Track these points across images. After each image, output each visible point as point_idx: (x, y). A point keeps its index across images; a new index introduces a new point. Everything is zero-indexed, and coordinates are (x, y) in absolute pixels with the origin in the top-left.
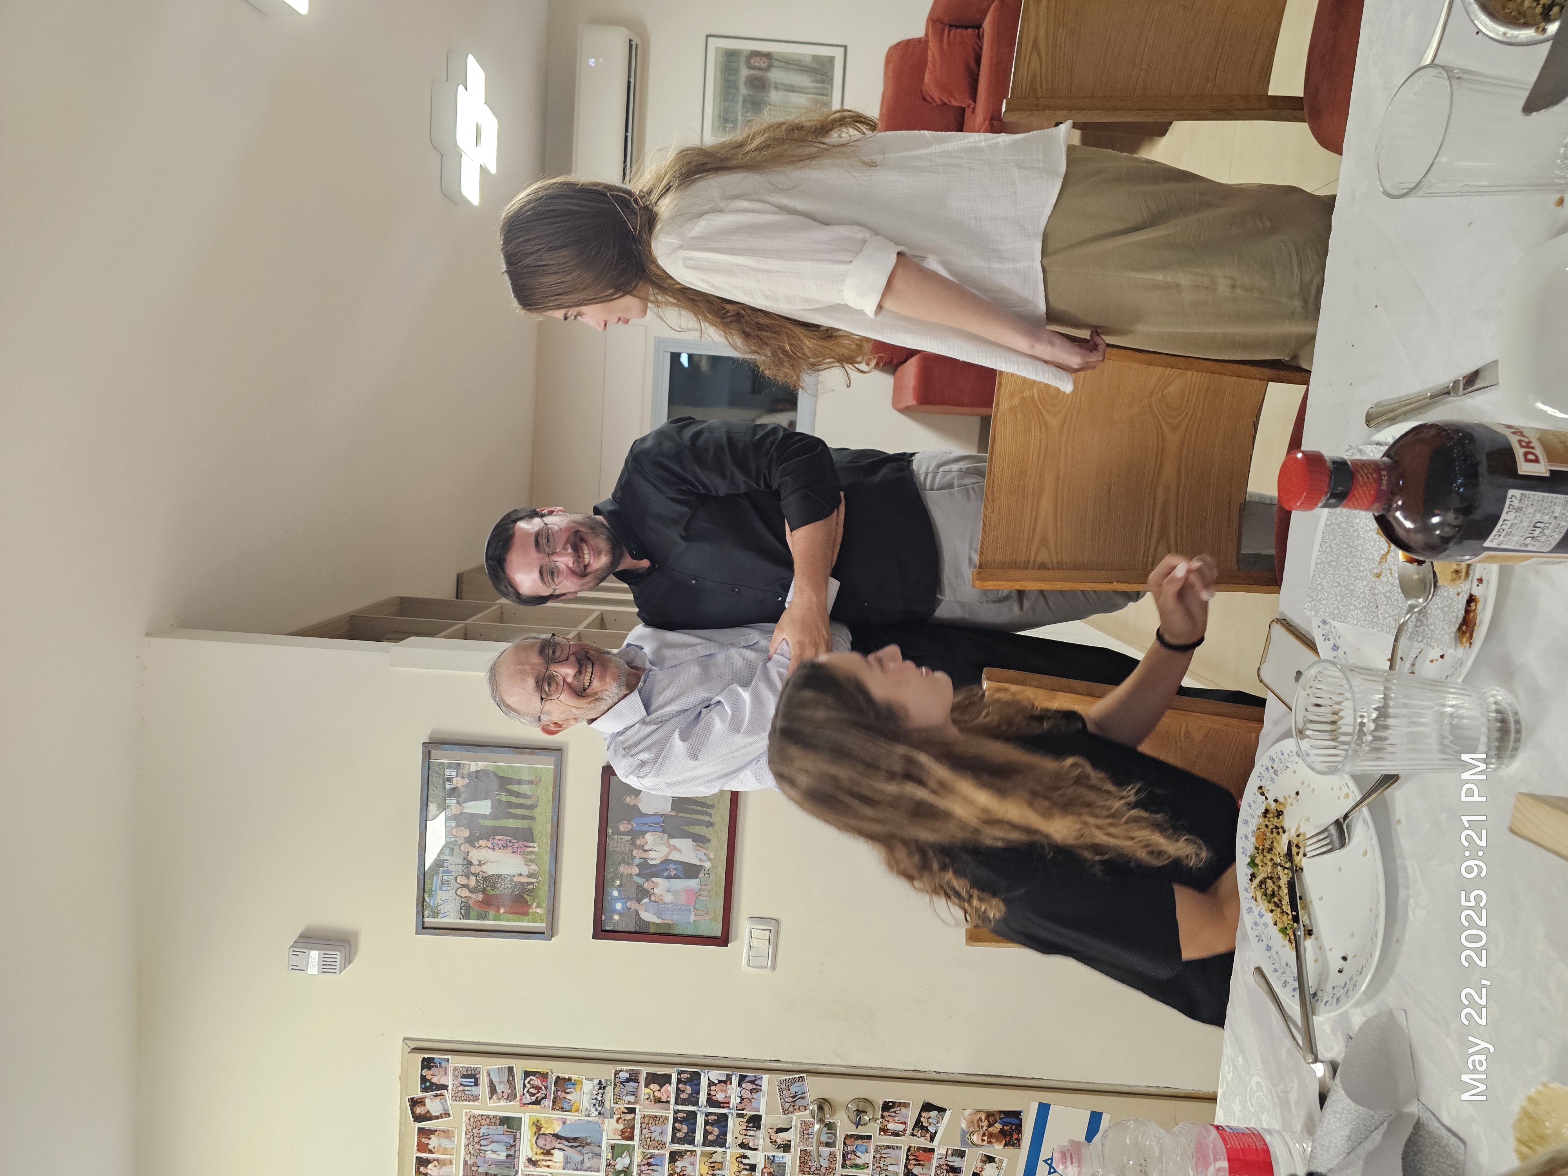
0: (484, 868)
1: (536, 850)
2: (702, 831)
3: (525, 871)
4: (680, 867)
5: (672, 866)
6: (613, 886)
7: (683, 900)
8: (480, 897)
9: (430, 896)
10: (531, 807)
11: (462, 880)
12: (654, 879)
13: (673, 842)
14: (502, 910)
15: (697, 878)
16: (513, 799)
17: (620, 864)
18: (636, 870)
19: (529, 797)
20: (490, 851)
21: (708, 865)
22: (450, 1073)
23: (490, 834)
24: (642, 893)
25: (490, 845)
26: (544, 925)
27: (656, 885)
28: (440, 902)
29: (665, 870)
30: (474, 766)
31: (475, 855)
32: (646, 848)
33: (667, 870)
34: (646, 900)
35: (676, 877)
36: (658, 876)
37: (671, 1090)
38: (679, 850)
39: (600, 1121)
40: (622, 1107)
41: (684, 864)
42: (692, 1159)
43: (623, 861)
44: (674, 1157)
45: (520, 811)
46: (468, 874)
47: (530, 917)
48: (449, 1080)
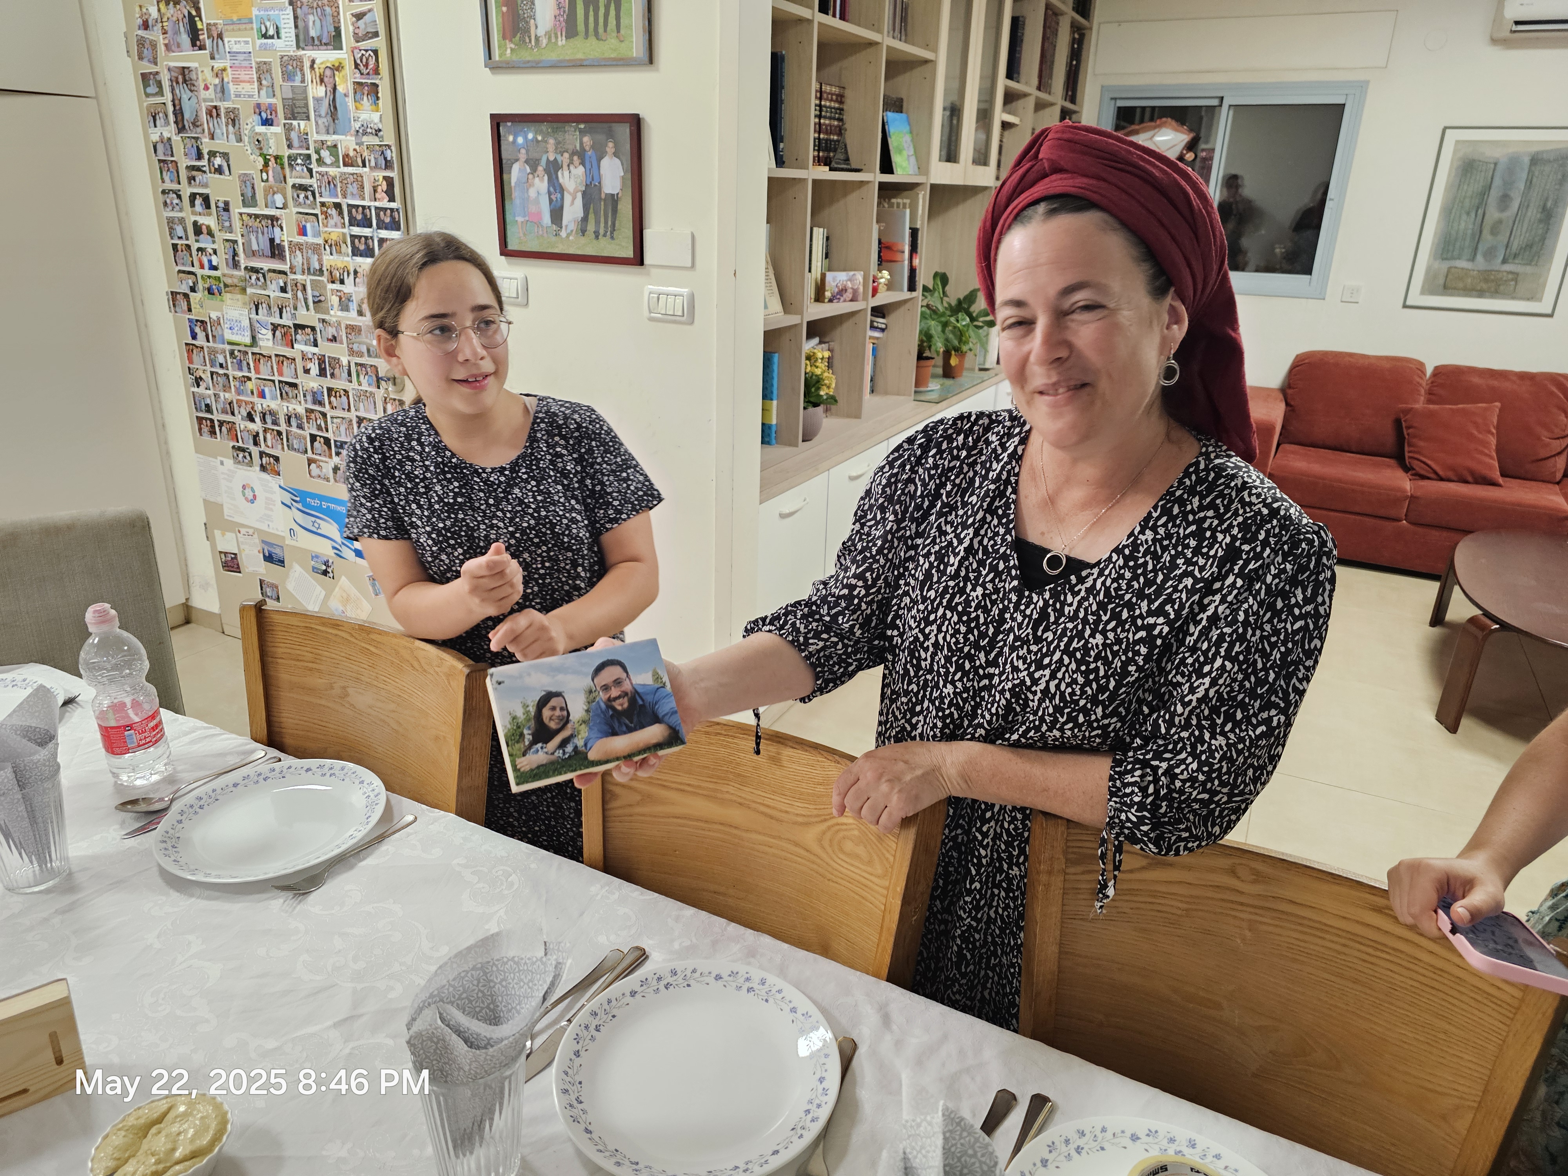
1: (560, 43)
2: (591, 227)
3: (541, 31)
4: (559, 204)
5: (559, 196)
6: (536, 133)
7: (533, 209)
10: (597, 34)
12: (546, 177)
13: (579, 195)
14: (505, 9)
15: (552, 222)
16: (602, 9)
17: (556, 139)
18: (552, 158)
19: (605, 30)
21: (563, 234)
26: (497, 58)
27: (542, 180)
29: (556, 187)
32: (572, 167)
33: (555, 190)
34: (528, 170)
35: (551, 201)
36: (549, 181)
37: (385, 203)
38: (572, 203)
39: (353, 131)
40: (365, 154)
41: (562, 207)
42: (339, 224)
43: (558, 143)
44: (338, 206)
45: (591, 19)
47: (503, 41)
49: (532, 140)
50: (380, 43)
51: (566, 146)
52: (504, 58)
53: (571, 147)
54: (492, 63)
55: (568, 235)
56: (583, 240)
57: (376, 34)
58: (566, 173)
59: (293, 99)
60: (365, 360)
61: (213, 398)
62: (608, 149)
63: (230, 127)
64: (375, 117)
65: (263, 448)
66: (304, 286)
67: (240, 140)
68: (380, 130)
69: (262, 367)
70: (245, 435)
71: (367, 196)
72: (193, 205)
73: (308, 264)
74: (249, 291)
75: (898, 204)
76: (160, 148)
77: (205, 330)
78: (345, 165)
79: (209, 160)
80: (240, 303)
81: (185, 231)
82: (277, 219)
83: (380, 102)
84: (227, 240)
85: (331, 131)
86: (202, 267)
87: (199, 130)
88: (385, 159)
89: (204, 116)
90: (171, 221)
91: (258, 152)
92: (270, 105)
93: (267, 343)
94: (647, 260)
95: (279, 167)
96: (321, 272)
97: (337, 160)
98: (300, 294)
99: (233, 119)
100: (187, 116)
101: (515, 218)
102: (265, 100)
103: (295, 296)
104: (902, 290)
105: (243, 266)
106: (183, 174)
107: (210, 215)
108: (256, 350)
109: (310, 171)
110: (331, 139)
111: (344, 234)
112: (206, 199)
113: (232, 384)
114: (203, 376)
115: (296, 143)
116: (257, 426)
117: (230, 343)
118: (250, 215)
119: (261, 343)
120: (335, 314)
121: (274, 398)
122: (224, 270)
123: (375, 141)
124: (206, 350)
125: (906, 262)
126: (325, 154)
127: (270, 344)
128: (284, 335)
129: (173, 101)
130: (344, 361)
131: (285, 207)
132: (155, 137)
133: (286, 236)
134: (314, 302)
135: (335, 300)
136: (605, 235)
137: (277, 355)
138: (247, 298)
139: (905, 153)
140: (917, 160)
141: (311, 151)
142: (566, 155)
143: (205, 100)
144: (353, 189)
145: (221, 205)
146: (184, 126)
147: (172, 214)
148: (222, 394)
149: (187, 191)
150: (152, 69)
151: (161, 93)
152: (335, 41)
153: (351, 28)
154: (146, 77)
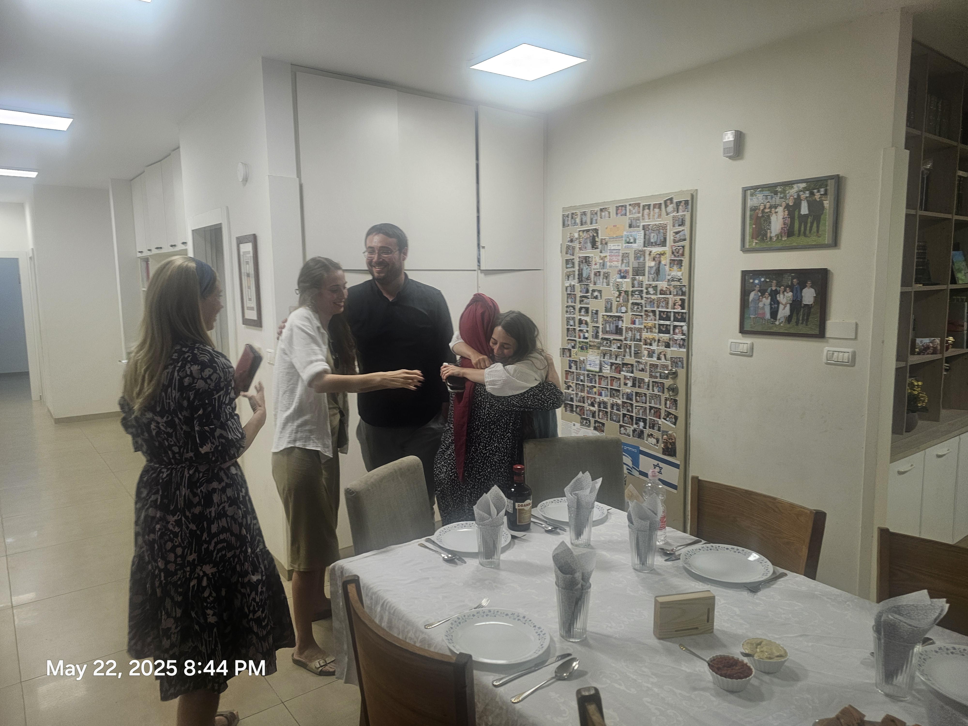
0: (774, 215)
1: (783, 239)
2: (794, 320)
3: (773, 234)
4: (776, 309)
5: (776, 306)
6: (766, 278)
7: (760, 312)
8: (760, 215)
9: (760, 191)
10: (805, 235)
11: (768, 205)
12: (770, 298)
14: (754, 226)
15: (771, 318)
16: (809, 225)
17: (777, 281)
18: (774, 288)
19: (810, 233)
20: (782, 217)
21: (777, 323)
22: (683, 213)
23: (791, 215)
24: (763, 292)
25: (785, 216)
26: (748, 247)
27: (767, 299)
28: (757, 196)
30: (826, 204)
31: (780, 209)
32: (785, 293)
33: (774, 303)
34: (760, 294)
35: (771, 308)
36: (771, 300)
37: (679, 310)
38: (784, 309)
39: (666, 280)
40: (672, 289)
41: (777, 311)
42: (653, 319)
44: (654, 312)
45: (802, 229)
46: (770, 208)
47: (751, 240)
48: (681, 213)
49: (763, 282)
50: (686, 243)
52: (751, 247)
53: (786, 284)
54: (744, 249)
55: (780, 324)
56: (788, 326)
57: (685, 240)
58: (782, 296)
59: (638, 267)
60: (658, 380)
61: (575, 395)
62: (807, 284)
63: (605, 280)
64: (679, 274)
65: (597, 419)
66: (630, 346)
67: (608, 284)
68: (681, 279)
69: (602, 382)
70: (589, 412)
71: (670, 307)
72: (580, 312)
73: (634, 337)
74: (602, 348)
75: (961, 300)
76: (569, 289)
77: (576, 365)
78: (661, 294)
79: (592, 293)
80: (596, 354)
81: (574, 322)
82: (621, 317)
83: (683, 268)
84: (594, 327)
85: (655, 280)
86: (580, 338)
87: (589, 281)
88: (682, 291)
89: (592, 276)
90: (568, 319)
91: (616, 290)
92: (626, 270)
93: (607, 371)
94: (828, 334)
95: (626, 296)
96: (640, 340)
97: (656, 292)
98: (628, 350)
99: (607, 276)
100: (584, 275)
101: (751, 316)
102: (624, 268)
103: (625, 351)
104: (962, 348)
105: (600, 337)
106: (578, 299)
107: (588, 316)
108: (600, 374)
109: (642, 297)
110: (654, 283)
111: (655, 324)
112: (587, 310)
113: (586, 389)
114: (572, 385)
115: (636, 285)
116: (595, 409)
117: (588, 371)
118: (608, 316)
119: (604, 371)
120: (645, 359)
121: (606, 396)
122: (591, 339)
123: (678, 283)
124: (575, 373)
125: (965, 332)
126: (651, 290)
127: (609, 372)
128: (616, 368)
129: (579, 270)
130: (647, 380)
131: (626, 312)
132: (567, 285)
133: (624, 324)
134: (635, 354)
135: (646, 353)
136: (802, 323)
137: (611, 377)
138: (600, 351)
139: (964, 273)
141: (644, 289)
143: (594, 269)
144: (663, 304)
146: (582, 280)
147: (569, 316)
148: (579, 393)
149: (578, 306)
150: (572, 257)
151: (573, 267)
152: (663, 243)
153: (672, 238)
154: (567, 261)
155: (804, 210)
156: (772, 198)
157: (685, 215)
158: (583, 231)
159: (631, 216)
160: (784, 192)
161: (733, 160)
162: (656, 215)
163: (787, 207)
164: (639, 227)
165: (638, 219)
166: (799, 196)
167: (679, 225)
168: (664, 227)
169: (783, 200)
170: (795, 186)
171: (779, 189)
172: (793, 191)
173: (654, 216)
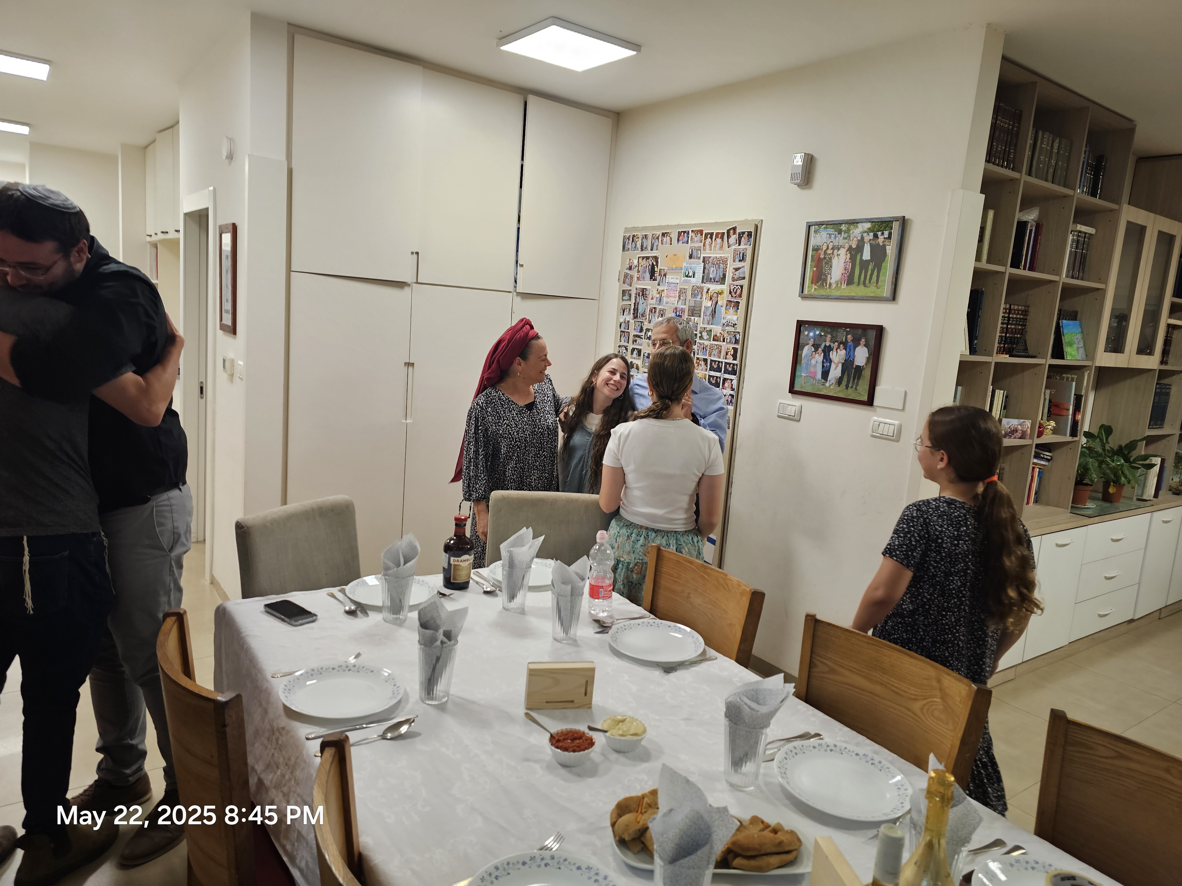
0: (836, 257)
1: (843, 287)
2: (844, 383)
3: (833, 281)
4: (828, 369)
5: (828, 364)
6: (821, 331)
7: (812, 370)
8: (822, 256)
9: (825, 228)
10: (864, 284)
11: (831, 245)
12: (823, 354)
13: (840, 365)
14: (815, 269)
15: (822, 378)
16: (869, 273)
17: (832, 335)
18: (828, 345)
19: (870, 282)
20: (844, 261)
21: (827, 384)
22: (745, 247)
23: (853, 259)
25: (847, 260)
26: (806, 293)
27: (820, 355)
28: (821, 234)
30: (889, 249)
31: (843, 252)
32: (838, 350)
33: (827, 361)
34: (813, 350)
35: (823, 366)
36: (824, 357)
37: (730, 360)
39: (721, 324)
40: (726, 335)
41: (829, 371)
42: (704, 369)
43: (832, 337)
44: (705, 360)
45: (863, 276)
46: (833, 249)
47: (811, 285)
48: (742, 246)
49: (818, 335)
50: (745, 283)
51: (837, 339)
52: (810, 293)
53: (840, 340)
54: (803, 295)
55: (830, 386)
56: (839, 389)
57: (744, 278)
58: (835, 353)
59: (694, 307)
62: (861, 342)
64: (735, 318)
68: (736, 324)
71: (722, 357)
72: (632, 353)
75: (1068, 378)
76: (623, 325)
79: (645, 333)
83: (739, 311)
85: (710, 323)
87: (644, 318)
89: (648, 312)
92: (682, 308)
94: (875, 403)
97: (710, 338)
99: (662, 314)
100: (640, 311)
101: (802, 373)
102: (680, 306)
104: (1065, 435)
106: (631, 338)
107: (639, 359)
110: (709, 327)
123: (732, 329)
125: (1070, 417)
126: (705, 334)
129: (635, 304)
132: (622, 320)
136: (852, 387)
139: (1075, 346)
140: (1085, 350)
141: (698, 333)
142: (836, 344)
143: (650, 304)
144: (715, 352)
145: (646, 355)
146: (637, 316)
150: (629, 288)
151: (630, 299)
152: (722, 280)
153: (731, 275)
154: (624, 292)
155: (867, 255)
156: (835, 237)
157: (746, 249)
158: (643, 258)
159: (693, 245)
160: (848, 231)
161: (802, 189)
162: (718, 247)
163: (850, 249)
164: (699, 258)
165: (699, 249)
166: (862, 238)
167: (740, 261)
168: (725, 261)
169: (846, 241)
170: (860, 225)
171: (843, 227)
172: (857, 232)
173: (715, 247)
